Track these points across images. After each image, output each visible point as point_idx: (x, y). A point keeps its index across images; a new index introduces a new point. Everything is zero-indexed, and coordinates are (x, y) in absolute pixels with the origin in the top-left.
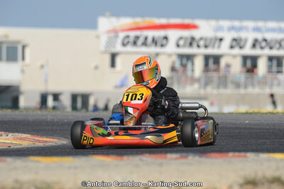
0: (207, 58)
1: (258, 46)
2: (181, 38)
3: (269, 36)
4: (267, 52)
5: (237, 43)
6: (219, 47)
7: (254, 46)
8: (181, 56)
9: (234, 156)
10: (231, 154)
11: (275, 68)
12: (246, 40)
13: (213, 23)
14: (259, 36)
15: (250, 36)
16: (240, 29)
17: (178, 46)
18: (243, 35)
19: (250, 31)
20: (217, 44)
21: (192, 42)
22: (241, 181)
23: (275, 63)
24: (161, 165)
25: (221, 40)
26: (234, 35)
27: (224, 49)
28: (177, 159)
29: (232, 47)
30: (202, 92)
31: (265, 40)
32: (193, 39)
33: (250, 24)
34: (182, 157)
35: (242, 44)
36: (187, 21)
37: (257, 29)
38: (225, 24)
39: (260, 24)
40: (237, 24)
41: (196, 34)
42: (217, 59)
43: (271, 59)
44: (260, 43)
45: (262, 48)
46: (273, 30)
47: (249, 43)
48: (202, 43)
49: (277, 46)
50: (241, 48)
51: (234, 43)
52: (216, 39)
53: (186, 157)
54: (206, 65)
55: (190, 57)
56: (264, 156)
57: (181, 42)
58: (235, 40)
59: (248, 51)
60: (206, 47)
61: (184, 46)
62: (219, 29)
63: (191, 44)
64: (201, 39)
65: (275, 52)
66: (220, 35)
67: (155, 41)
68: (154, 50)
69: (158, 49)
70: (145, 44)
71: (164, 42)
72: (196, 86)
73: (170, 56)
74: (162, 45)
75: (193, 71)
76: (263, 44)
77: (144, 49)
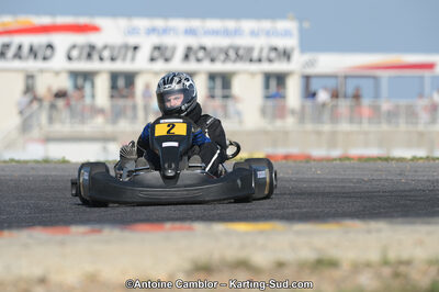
0: (114, 76)
1: (192, 57)
2: (74, 47)
3: (209, 42)
4: (207, 66)
5: (160, 52)
6: (133, 59)
7: (187, 57)
8: (75, 75)
9: (174, 229)
10: (168, 225)
11: (219, 91)
12: (174, 49)
13: (123, 23)
14: (194, 42)
15: (180, 43)
16: (165, 31)
17: (70, 58)
18: (168, 41)
19: (179, 33)
20: (130, 54)
21: (90, 52)
22: (187, 266)
23: (219, 82)
24: (62, 243)
25: (136, 48)
26: (155, 40)
27: (140, 62)
28: (85, 234)
29: (152, 59)
31: (204, 48)
32: (92, 47)
33: (180, 24)
34: (93, 231)
35: (168, 54)
36: (82, 20)
37: (190, 32)
38: (142, 23)
39: (195, 23)
40: (159, 23)
41: (96, 39)
42: (130, 78)
43: (212, 77)
44: (196, 53)
45: (198, 60)
46: (215, 33)
47: (180, 53)
48: (106, 54)
49: (222, 57)
50: (167, 60)
51: (156, 54)
52: (126, 47)
53: (99, 231)
54: (114, 86)
55: (88, 76)
56: (219, 227)
57: (75, 53)
58: (157, 48)
59: (177, 65)
60: (113, 59)
61: (79, 58)
62: (133, 31)
63: (89, 56)
64: (105, 47)
65: (218, 67)
66: (132, 41)
67: (33, 52)
68: (32, 65)
69: (39, 64)
70: (18, 56)
71: (48, 52)
72: (100, 120)
73: (57, 73)
74: (45, 59)
75: (93, 96)
76: (201, 54)
77: (17, 64)
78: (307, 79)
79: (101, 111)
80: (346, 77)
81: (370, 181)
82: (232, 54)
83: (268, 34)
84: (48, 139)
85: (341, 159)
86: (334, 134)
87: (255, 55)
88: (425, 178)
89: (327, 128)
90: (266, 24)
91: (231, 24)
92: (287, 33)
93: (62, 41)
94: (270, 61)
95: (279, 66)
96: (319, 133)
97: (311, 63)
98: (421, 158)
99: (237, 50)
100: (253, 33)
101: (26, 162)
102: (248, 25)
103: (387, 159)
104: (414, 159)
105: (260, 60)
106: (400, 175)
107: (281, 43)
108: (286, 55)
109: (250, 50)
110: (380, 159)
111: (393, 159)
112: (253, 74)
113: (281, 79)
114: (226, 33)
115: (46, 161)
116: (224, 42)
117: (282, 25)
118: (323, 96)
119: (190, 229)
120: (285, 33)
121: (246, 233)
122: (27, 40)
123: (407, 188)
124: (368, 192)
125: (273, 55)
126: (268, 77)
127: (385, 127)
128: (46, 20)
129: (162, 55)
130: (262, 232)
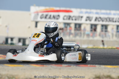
0: (76, 24)
1: (97, 20)
2: (65, 16)
3: (102, 16)
4: (101, 23)
5: (88, 18)
6: (81, 20)
7: (96, 20)
8: (65, 24)
9: (90, 66)
10: (89, 65)
11: (104, 30)
12: (92, 18)
13: (79, 10)
14: (98, 16)
15: (94, 16)
16: (90, 13)
17: (64, 19)
18: (91, 15)
19: (94, 14)
20: (80, 19)
21: (70, 18)
22: (94, 77)
23: (104, 27)
24: (60, 69)
25: (82, 17)
26: (87, 15)
27: (83, 21)
28: (66, 67)
29: (86, 20)
30: (74, 39)
31: (100, 18)
33: (94, 11)
34: (68, 66)
35: (90, 19)
36: (68, 9)
37: (97, 13)
38: (84, 10)
39: (98, 11)
40: (89, 10)
41: (71, 14)
42: (80, 25)
43: (102, 26)
44: (98, 19)
45: (99, 21)
46: (104, 14)
47: (94, 19)
48: (74, 18)
49: (106, 20)
50: (90, 21)
52: (79, 17)
53: (70, 66)
54: (75, 27)
55: (68, 24)
56: (103, 66)
57: (65, 18)
58: (88, 17)
59: (93, 22)
60: (76, 20)
62: (81, 12)
64: (74, 17)
65: (104, 23)
66: (81, 15)
67: (54, 17)
70: (50, 18)
71: (58, 17)
73: (60, 23)
74: (57, 19)
77: (49, 20)
82: (108, 20)
83: (118, 14)
87: (114, 20)
90: (118, 12)
91: (108, 12)
99: (109, 18)
100: (114, 14)
102: (113, 12)
105: (116, 22)
112: (114, 25)
114: (107, 14)
116: (106, 16)
119: (95, 66)
122: (52, 14)
126: (118, 26)
128: (58, 9)
130: (114, 68)
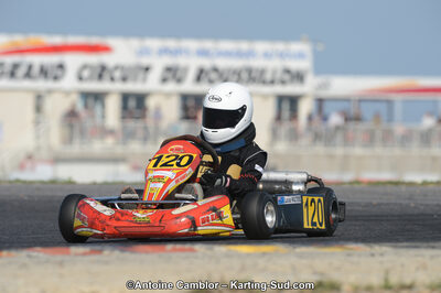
0: (125, 97)
1: (204, 79)
2: (85, 67)
3: (222, 63)
5: (172, 73)
6: (144, 80)
7: (198, 79)
8: (86, 96)
10: (169, 247)
12: (186, 70)
13: (135, 43)
14: (207, 63)
15: (192, 64)
16: (177, 52)
17: (80, 78)
18: (181, 61)
19: (192, 54)
20: (141, 75)
21: (101, 73)
24: (61, 264)
25: (147, 69)
26: (168, 61)
27: (152, 83)
28: (85, 254)
29: (164, 80)
30: (119, 150)
31: (215, 70)
32: (103, 68)
33: (192, 45)
34: (93, 252)
35: (179, 74)
36: (94, 40)
37: (203, 53)
38: (154, 44)
39: (208, 45)
40: (171, 44)
41: (108, 60)
42: (141, 99)
44: (207, 74)
45: (211, 82)
46: (228, 54)
47: (192, 75)
48: (117, 74)
49: (235, 77)
50: (179, 81)
51: (170, 75)
52: (138, 68)
53: (100, 252)
54: (125, 107)
55: (98, 97)
57: (86, 73)
58: (169, 69)
59: (189, 86)
60: (124, 79)
61: (90, 78)
62: (144, 52)
63: (100, 77)
64: (116, 68)
66: (145, 61)
67: (44, 72)
68: (41, 84)
69: (50, 84)
70: (28, 75)
71: (59, 72)
72: (110, 141)
73: (67, 93)
74: (56, 78)
75: (103, 117)
76: (213, 76)
77: (27, 84)
78: (320, 102)
79: (111, 132)
80: (360, 101)
81: (379, 204)
82: (245, 76)
83: (282, 55)
84: (57, 160)
85: (351, 183)
86: (346, 157)
87: (268, 76)
88: (435, 203)
89: (339, 151)
90: (280, 46)
91: (244, 46)
92: (301, 56)
93: (73, 61)
94: (283, 82)
95: (291, 89)
96: (331, 157)
97: (324, 86)
98: (432, 183)
99: (250, 71)
100: (266, 55)
101: (31, 183)
102: (261, 47)
103: (397, 183)
104: (425, 183)
105: (272, 82)
106: (410, 199)
107: (295, 65)
108: (299, 77)
109: (263, 72)
110: (391, 183)
111: (403, 183)
112: (265, 97)
113: (293, 101)
114: (239, 54)
115: (53, 182)
116: (237, 63)
117: (296, 47)
118: (335, 119)
119: (192, 250)
120: (299, 55)
121: (248, 255)
122: (37, 60)
123: (416, 212)
124: (377, 216)
125: (287, 77)
126: (281, 99)
127: (397, 151)
128: (57, 40)
129: (174, 76)
130: (264, 254)
